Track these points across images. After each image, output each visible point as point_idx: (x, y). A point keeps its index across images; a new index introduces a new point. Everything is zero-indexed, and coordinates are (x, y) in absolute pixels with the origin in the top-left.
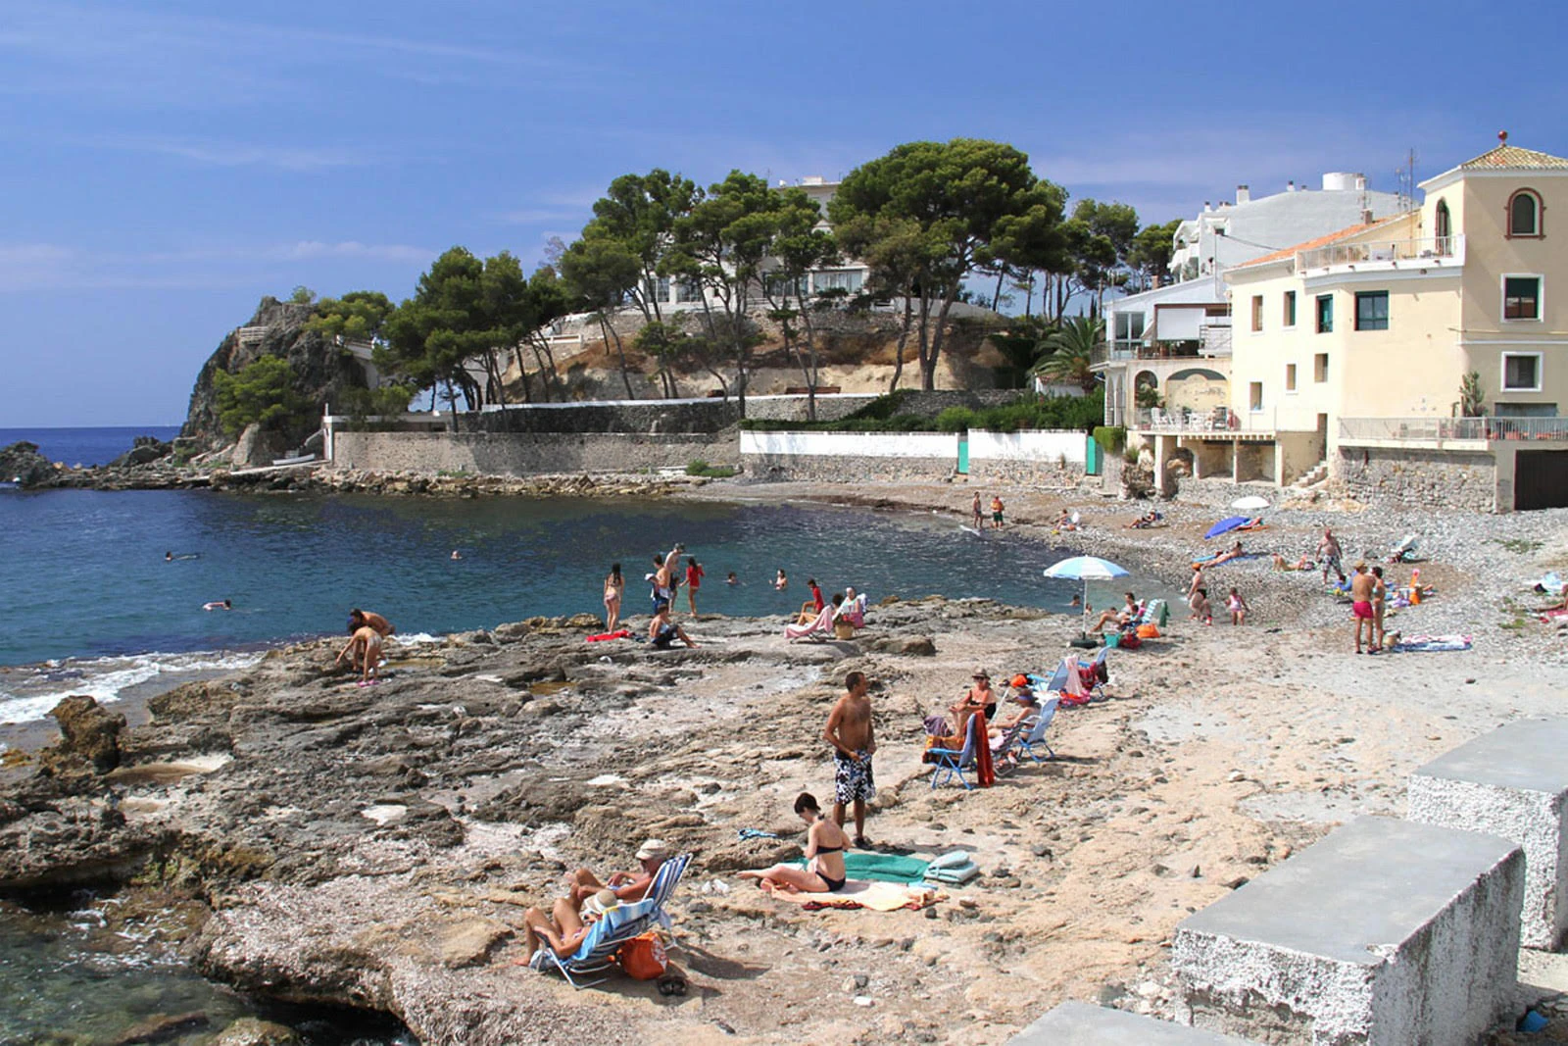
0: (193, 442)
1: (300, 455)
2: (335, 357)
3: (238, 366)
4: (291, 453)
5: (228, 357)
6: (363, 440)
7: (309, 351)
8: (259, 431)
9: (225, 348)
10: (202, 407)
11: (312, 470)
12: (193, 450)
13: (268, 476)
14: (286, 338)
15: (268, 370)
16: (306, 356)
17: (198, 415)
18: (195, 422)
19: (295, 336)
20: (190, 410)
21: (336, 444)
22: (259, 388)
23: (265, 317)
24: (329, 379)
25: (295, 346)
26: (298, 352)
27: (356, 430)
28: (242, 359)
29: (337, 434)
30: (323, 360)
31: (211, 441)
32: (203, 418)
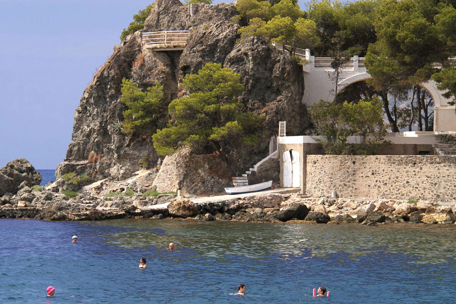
0: (84, 168)
1: (251, 183)
2: (288, 68)
3: (145, 77)
4: (237, 180)
5: (130, 66)
6: (349, 163)
7: (254, 59)
8: (191, 153)
9: (126, 55)
10: (95, 125)
11: (281, 199)
12: (85, 176)
13: (232, 206)
14: (221, 44)
15: (217, 82)
16: (250, 65)
17: (88, 136)
18: (86, 143)
19: (232, 42)
20: (77, 128)
21: (308, 168)
22: (208, 103)
23: (165, 20)
24: (278, 92)
25: (233, 53)
26: (238, 61)
27: (337, 151)
28: (150, 69)
29: (311, 158)
30: (271, 70)
31: (109, 166)
32: (95, 138)
